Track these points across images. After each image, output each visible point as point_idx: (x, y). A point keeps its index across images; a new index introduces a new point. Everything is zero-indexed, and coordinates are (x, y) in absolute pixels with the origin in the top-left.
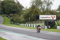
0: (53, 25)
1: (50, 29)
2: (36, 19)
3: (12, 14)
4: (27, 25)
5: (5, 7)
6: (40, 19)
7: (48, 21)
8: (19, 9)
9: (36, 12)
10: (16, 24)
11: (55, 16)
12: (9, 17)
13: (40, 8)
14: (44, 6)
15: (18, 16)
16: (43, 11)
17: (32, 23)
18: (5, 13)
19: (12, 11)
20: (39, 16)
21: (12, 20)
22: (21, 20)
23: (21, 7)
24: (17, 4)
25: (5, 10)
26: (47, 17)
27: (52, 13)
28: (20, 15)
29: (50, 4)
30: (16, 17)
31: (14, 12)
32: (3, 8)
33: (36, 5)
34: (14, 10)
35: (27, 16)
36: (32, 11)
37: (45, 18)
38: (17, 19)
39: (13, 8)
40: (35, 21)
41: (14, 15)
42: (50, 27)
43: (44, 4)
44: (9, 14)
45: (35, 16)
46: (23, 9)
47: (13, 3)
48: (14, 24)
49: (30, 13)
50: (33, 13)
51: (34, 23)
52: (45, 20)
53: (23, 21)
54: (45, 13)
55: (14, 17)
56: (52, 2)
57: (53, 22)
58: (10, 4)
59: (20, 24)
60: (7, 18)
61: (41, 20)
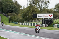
0: (51, 24)
1: (48, 27)
2: (34, 18)
3: (10, 13)
4: (25, 23)
5: (3, 6)
6: (38, 17)
7: (46, 19)
8: (17, 8)
9: (34, 11)
10: (14, 23)
11: (53, 14)
12: (7, 16)
13: (37, 6)
14: (42, 5)
15: (16, 15)
16: (41, 10)
17: (30, 22)
18: (3, 12)
19: (10, 11)
20: (37, 15)
21: (10, 19)
22: (19, 19)
23: (19, 6)
24: (15, 3)
25: (4, 10)
26: (44, 16)
27: (49, 11)
28: (18, 14)
29: (47, 3)
30: (14, 16)
31: (12, 12)
32: (1, 8)
33: (34, 4)
34: (12, 9)
35: (25, 15)
36: (30, 10)
37: (43, 16)
38: (15, 18)
39: (11, 7)
40: (33, 20)
41: (12, 14)
42: (47, 26)
43: (41, 3)
44: (7, 13)
45: (32, 15)
46: (21, 8)
47: (10, 2)
48: (12, 23)
49: (28, 12)
50: (30, 12)
51: (31, 22)
52: (43, 18)
53: (21, 20)
54: (43, 12)
55: (12, 16)
56: (49, 1)
57: (50, 20)
58: (8, 3)
59: (18, 23)
60: (5, 17)
61: (39, 19)
